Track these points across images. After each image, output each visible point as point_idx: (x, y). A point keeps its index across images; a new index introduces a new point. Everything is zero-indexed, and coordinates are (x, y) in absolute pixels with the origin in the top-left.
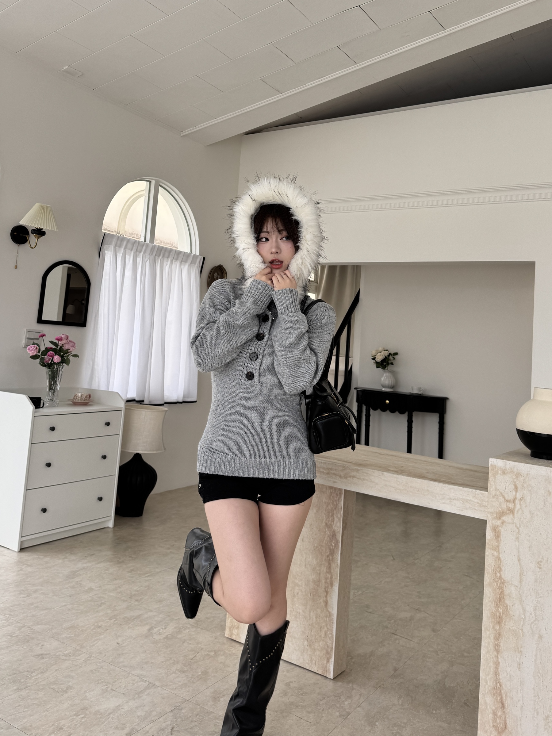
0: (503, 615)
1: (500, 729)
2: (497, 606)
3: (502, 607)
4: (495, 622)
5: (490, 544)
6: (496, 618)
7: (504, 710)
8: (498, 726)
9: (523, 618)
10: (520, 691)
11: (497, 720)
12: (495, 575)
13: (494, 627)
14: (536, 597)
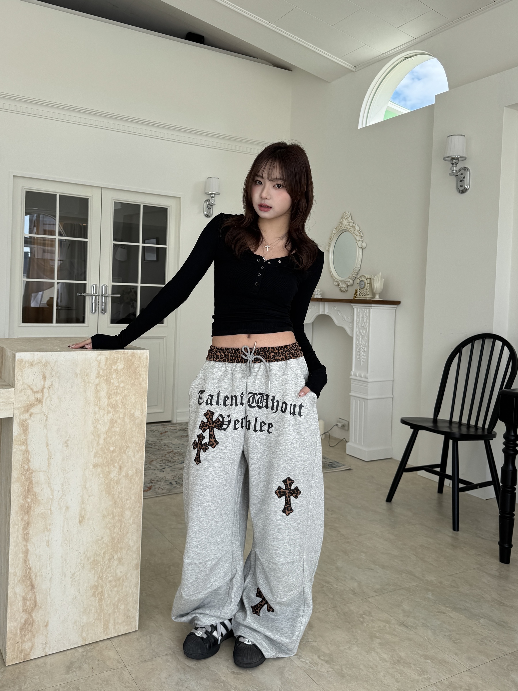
0: (31, 504)
1: (30, 609)
2: (26, 497)
3: (30, 497)
4: (24, 514)
5: (17, 440)
6: (25, 510)
7: (34, 590)
8: (28, 608)
9: (52, 498)
10: (49, 564)
11: (27, 603)
12: (23, 468)
13: (22, 519)
14: (63, 475)
